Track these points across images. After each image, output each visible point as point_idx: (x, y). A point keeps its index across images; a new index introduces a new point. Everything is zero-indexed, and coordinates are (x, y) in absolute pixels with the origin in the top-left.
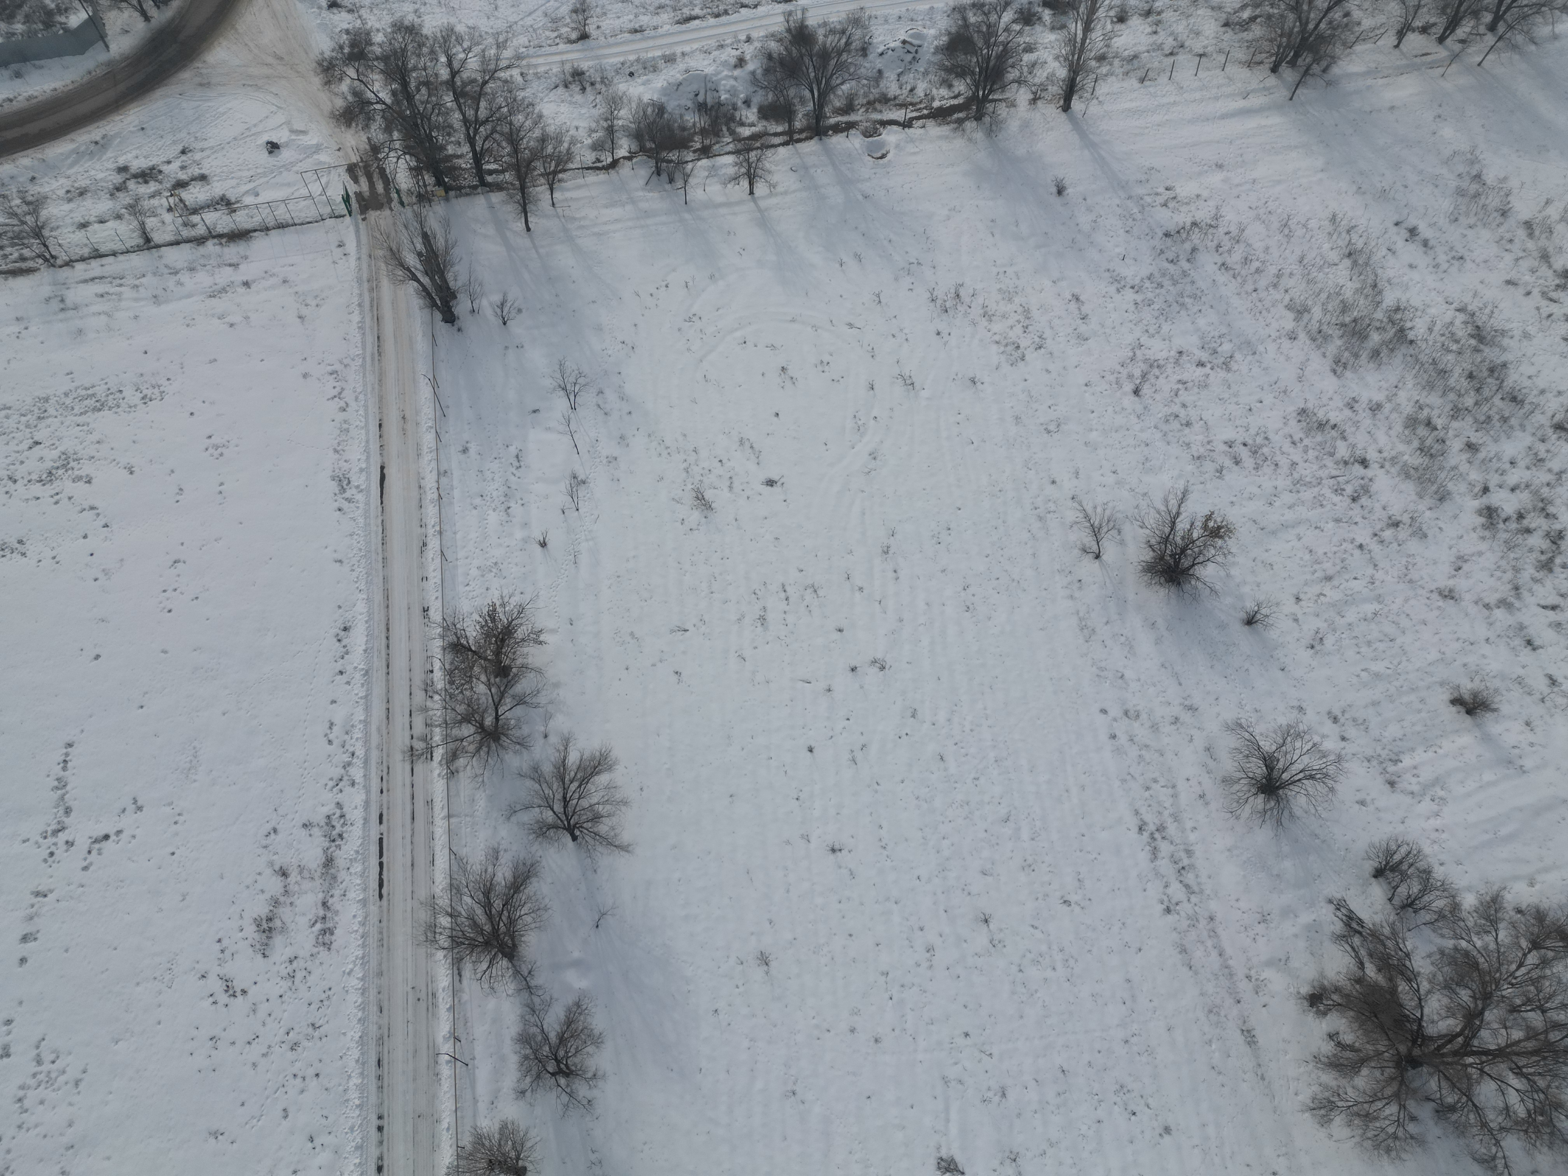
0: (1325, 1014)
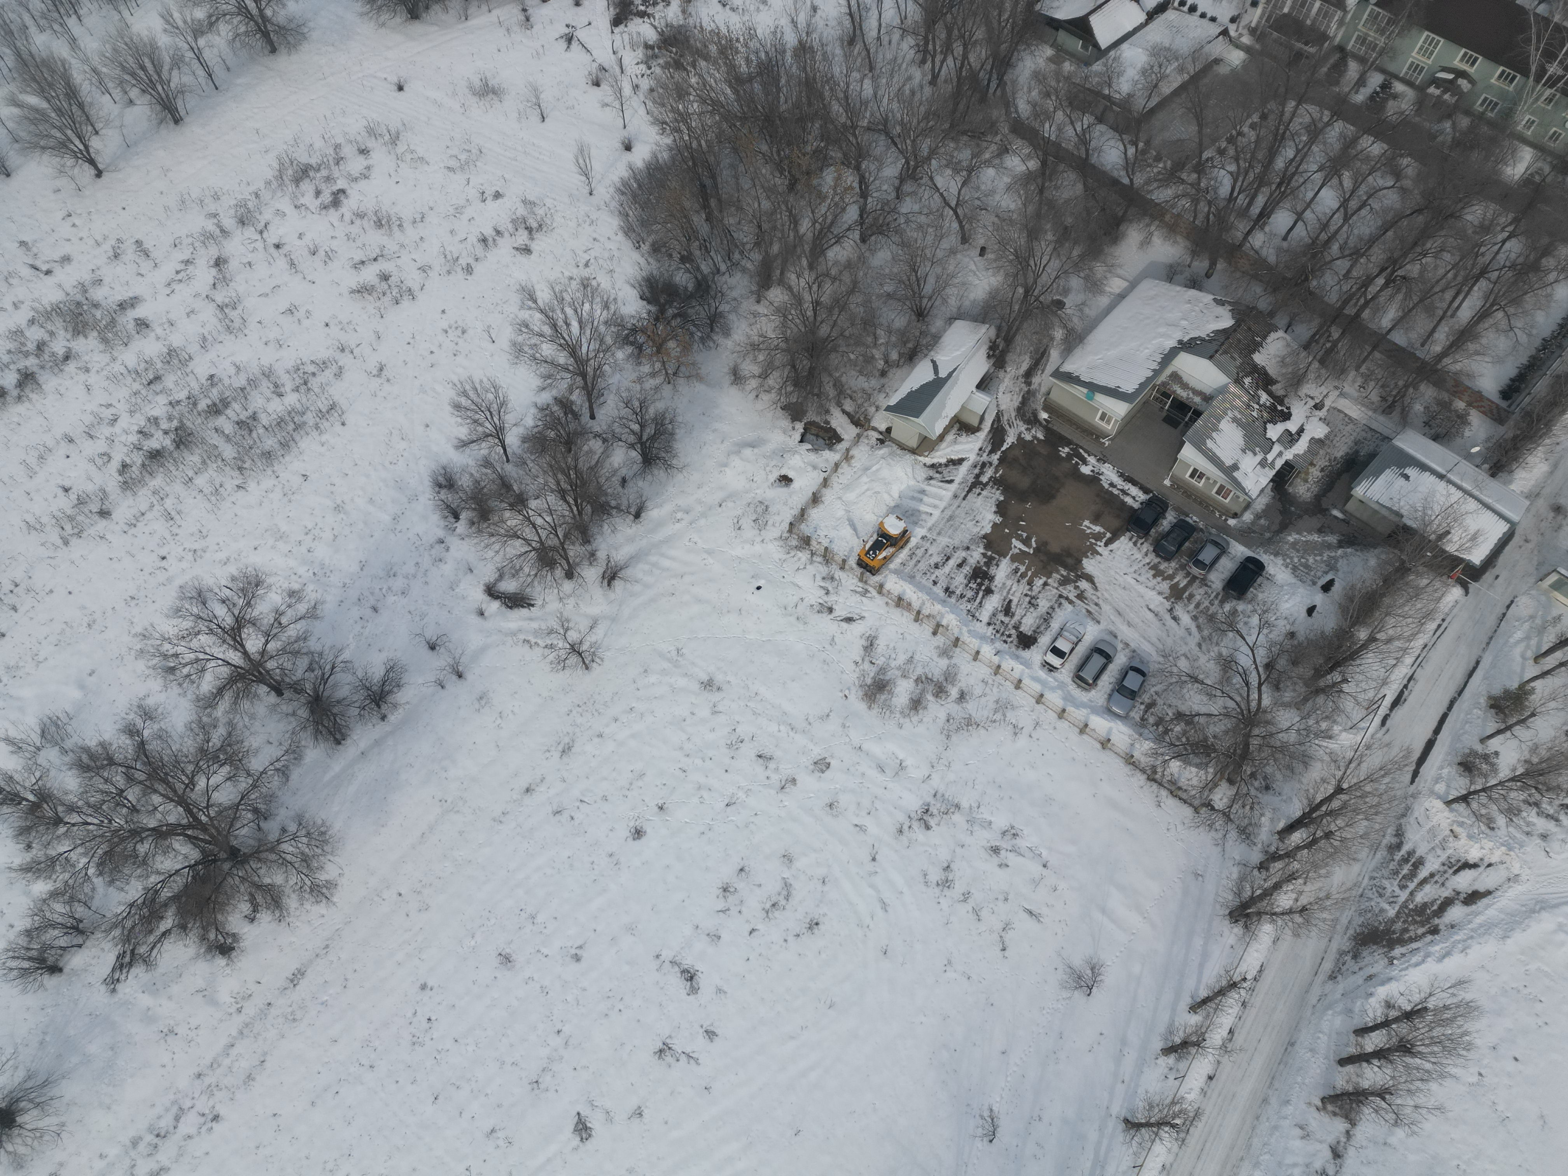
0: (234, 935)
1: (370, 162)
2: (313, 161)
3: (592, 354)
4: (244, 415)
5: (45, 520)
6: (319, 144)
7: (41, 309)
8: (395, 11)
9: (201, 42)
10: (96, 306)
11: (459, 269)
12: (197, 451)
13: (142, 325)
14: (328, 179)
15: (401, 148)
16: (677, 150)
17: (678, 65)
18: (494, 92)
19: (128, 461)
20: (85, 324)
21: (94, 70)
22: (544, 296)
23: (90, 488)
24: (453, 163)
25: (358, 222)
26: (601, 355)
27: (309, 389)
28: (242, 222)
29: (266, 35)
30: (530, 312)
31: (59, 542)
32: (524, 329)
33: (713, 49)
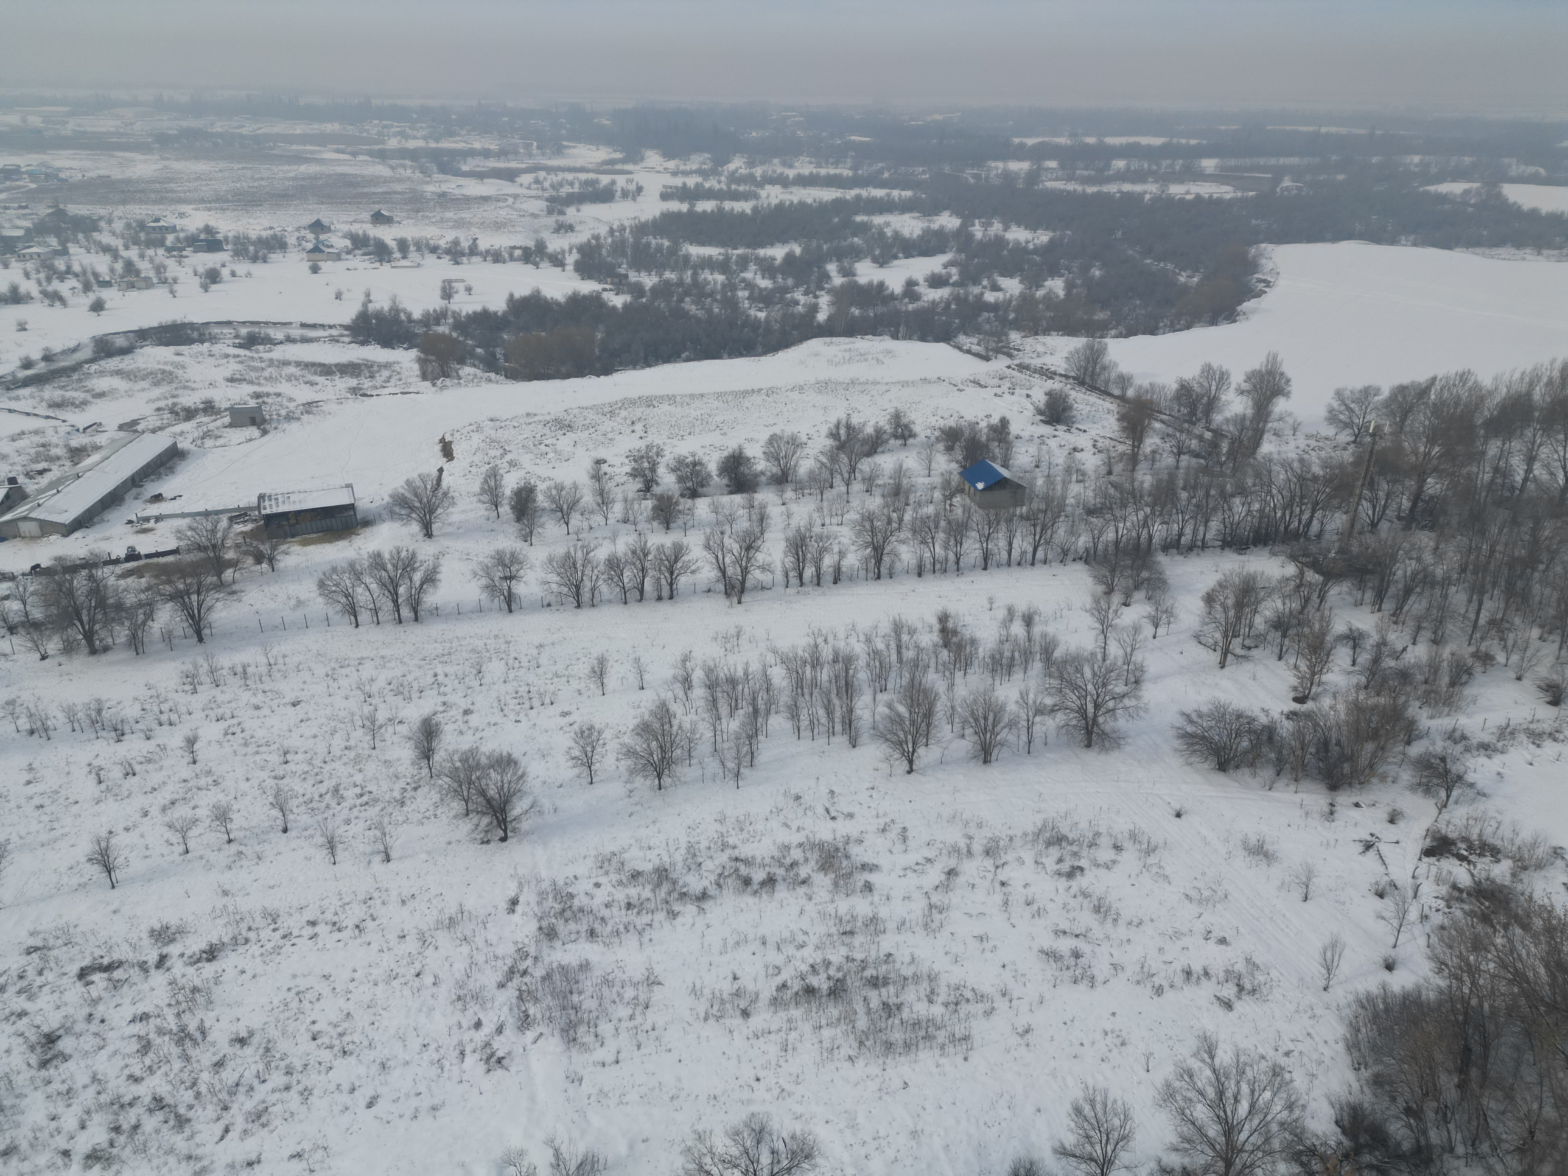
1: (1119, 858)
2: (1071, 836)
3: (1248, 1147)
4: (893, 1000)
5: (707, 991)
6: (1084, 825)
7: (812, 840)
8: (1206, 759)
9: (1038, 719)
10: (847, 857)
11: (1149, 985)
12: (841, 1008)
13: (868, 887)
14: (1075, 854)
15: (1152, 860)
16: (1448, 998)
17: (1485, 919)
18: (1266, 855)
19: (789, 984)
20: (832, 865)
21: (953, 708)
22: (1224, 1057)
23: (751, 987)
24: (1193, 893)
25: (1080, 899)
26: (1260, 1155)
27: (956, 1011)
28: (987, 853)
29: (1089, 733)
30: (1202, 1065)
31: (702, 1015)
32: (1186, 1077)
33: (1538, 923)
